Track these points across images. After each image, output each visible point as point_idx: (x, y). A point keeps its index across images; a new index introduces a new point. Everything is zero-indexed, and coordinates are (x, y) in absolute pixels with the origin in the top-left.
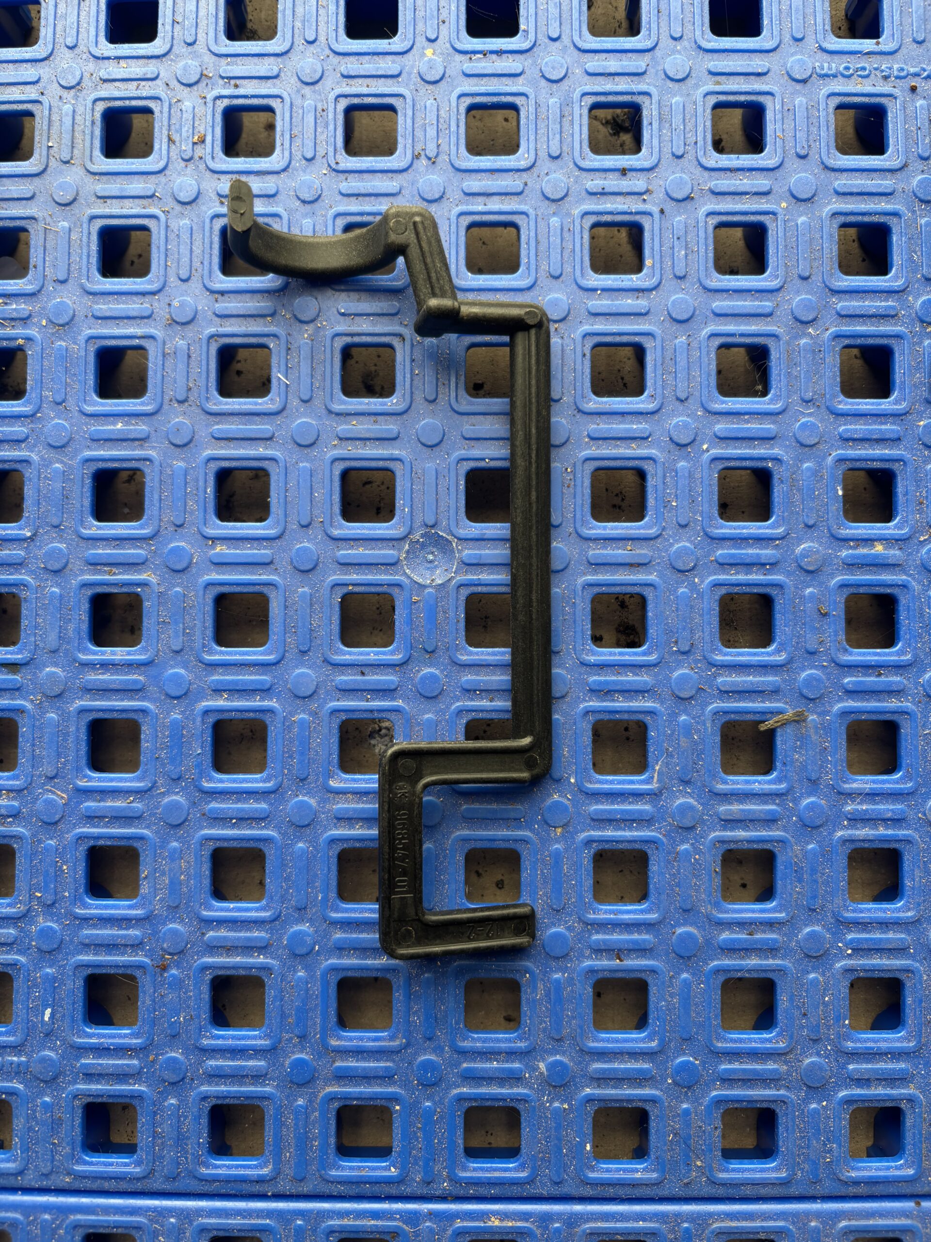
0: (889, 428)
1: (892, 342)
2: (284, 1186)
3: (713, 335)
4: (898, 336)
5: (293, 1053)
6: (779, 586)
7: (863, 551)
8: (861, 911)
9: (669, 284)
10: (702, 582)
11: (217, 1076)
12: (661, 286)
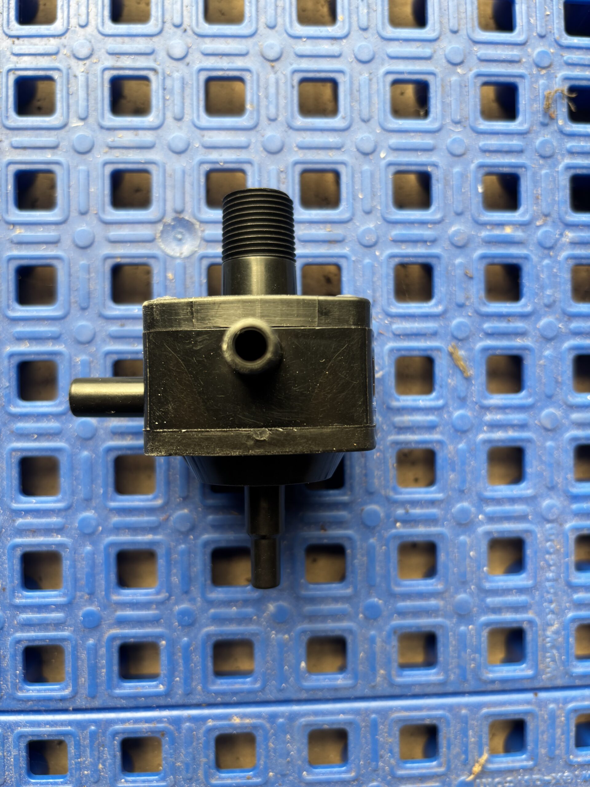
0: (515, 142)
1: (517, 80)
2: (80, 702)
3: (388, 73)
4: (521, 76)
5: (85, 606)
6: (437, 257)
7: (497, 232)
8: (496, 491)
9: (356, 34)
10: (381, 254)
11: (28, 625)
12: (350, 36)
